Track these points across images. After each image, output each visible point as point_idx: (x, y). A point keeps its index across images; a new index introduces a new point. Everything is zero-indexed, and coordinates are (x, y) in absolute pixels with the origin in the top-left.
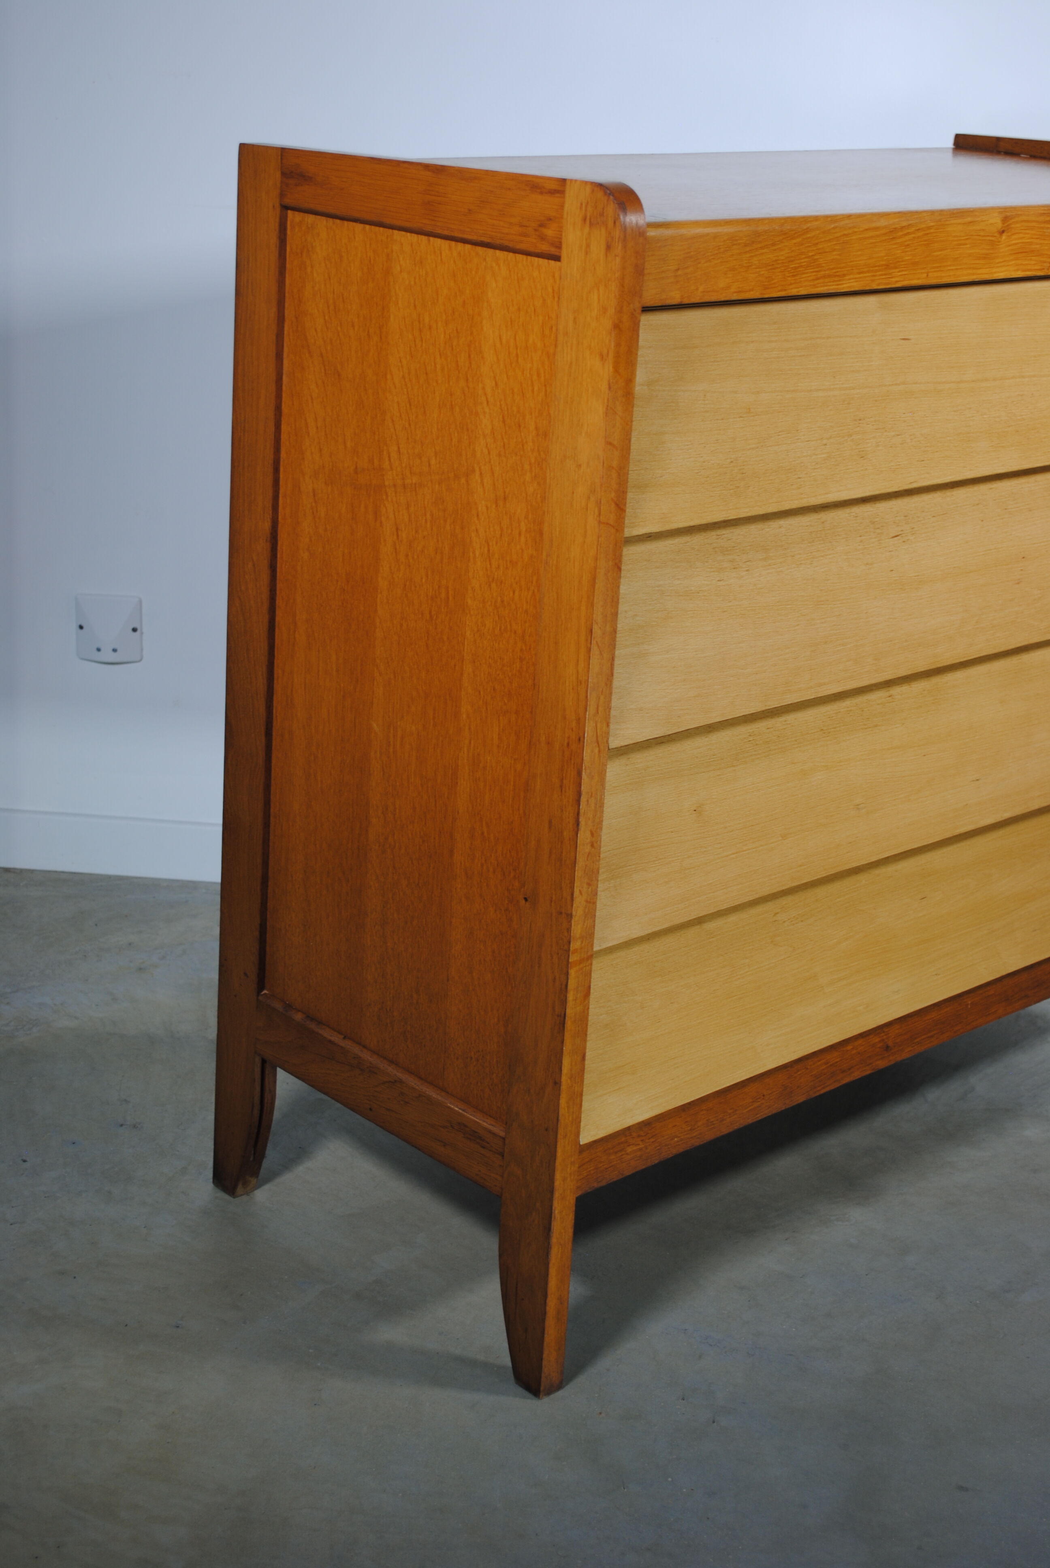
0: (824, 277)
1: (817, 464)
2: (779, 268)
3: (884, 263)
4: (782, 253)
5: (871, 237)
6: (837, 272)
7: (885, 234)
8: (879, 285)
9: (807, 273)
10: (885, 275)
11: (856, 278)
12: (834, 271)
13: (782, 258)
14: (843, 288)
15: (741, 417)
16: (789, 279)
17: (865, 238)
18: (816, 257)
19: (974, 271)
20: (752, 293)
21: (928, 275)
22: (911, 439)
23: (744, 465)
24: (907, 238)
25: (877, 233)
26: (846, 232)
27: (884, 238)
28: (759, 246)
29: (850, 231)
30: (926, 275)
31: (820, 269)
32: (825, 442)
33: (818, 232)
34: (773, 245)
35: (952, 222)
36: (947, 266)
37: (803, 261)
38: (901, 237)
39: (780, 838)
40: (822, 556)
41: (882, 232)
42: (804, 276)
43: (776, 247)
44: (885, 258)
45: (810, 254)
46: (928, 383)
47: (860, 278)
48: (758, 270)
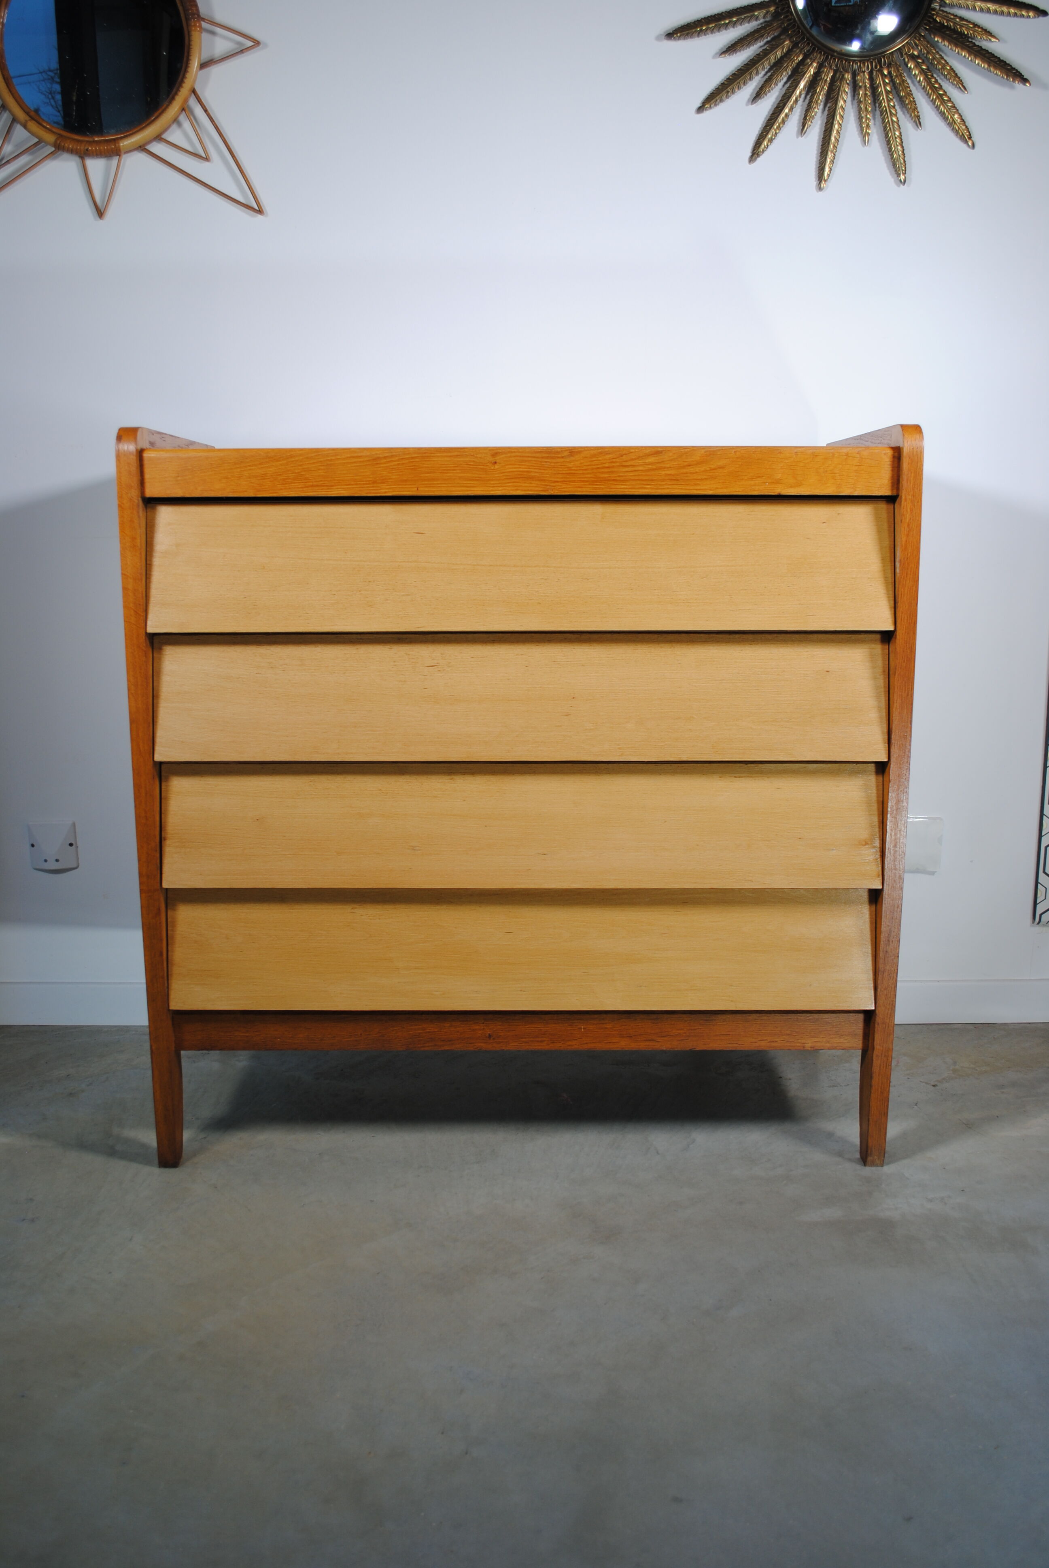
0: (312, 486)
1: (325, 606)
2: (269, 479)
3: (371, 479)
4: (271, 470)
5: (355, 462)
6: (324, 483)
7: (369, 461)
8: (367, 493)
9: (294, 483)
10: (373, 487)
11: (343, 488)
12: (323, 482)
13: (271, 473)
14: (333, 494)
15: (256, 571)
16: (279, 486)
17: (348, 463)
18: (303, 473)
19: (469, 489)
20: (246, 493)
21: (418, 489)
22: (421, 599)
23: (256, 600)
24: (392, 464)
25: (362, 460)
26: (329, 458)
27: (368, 463)
28: (249, 464)
29: (333, 458)
30: (416, 489)
31: (308, 481)
32: (333, 593)
33: (301, 457)
34: (261, 464)
35: (439, 455)
36: (438, 484)
37: (290, 475)
38: (385, 463)
39: (335, 854)
40: (355, 670)
41: (366, 459)
42: (293, 484)
43: (263, 466)
44: (371, 476)
45: (297, 471)
46: (442, 563)
47: (348, 488)
48: (249, 479)
